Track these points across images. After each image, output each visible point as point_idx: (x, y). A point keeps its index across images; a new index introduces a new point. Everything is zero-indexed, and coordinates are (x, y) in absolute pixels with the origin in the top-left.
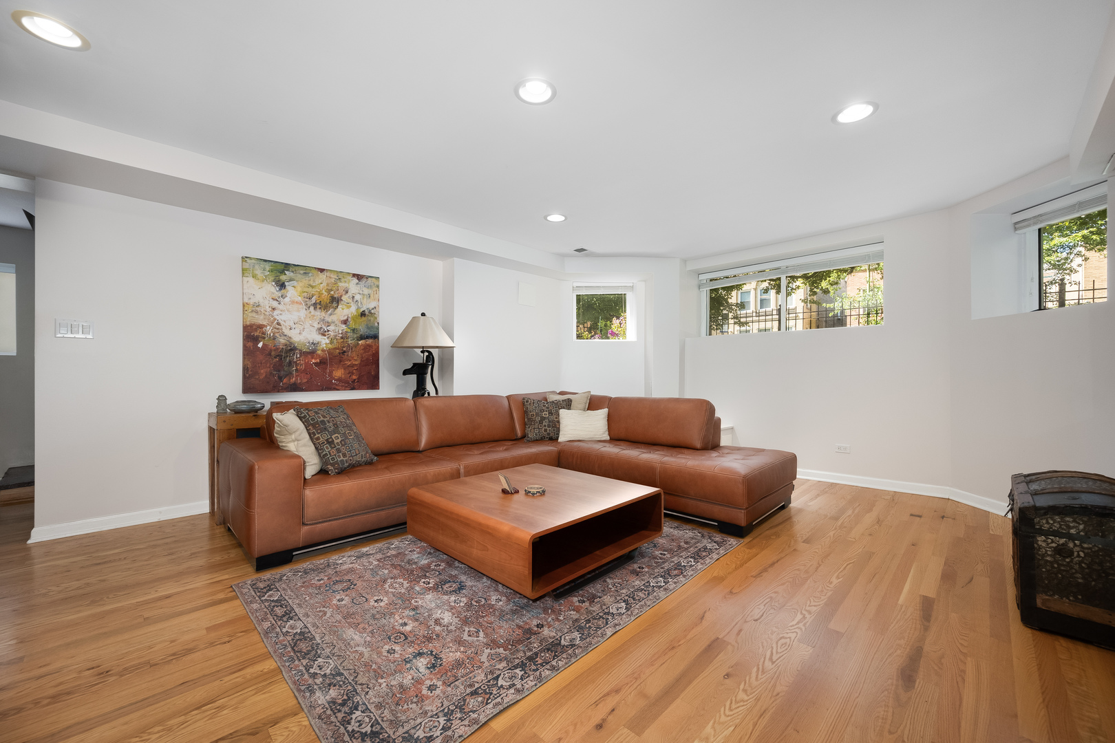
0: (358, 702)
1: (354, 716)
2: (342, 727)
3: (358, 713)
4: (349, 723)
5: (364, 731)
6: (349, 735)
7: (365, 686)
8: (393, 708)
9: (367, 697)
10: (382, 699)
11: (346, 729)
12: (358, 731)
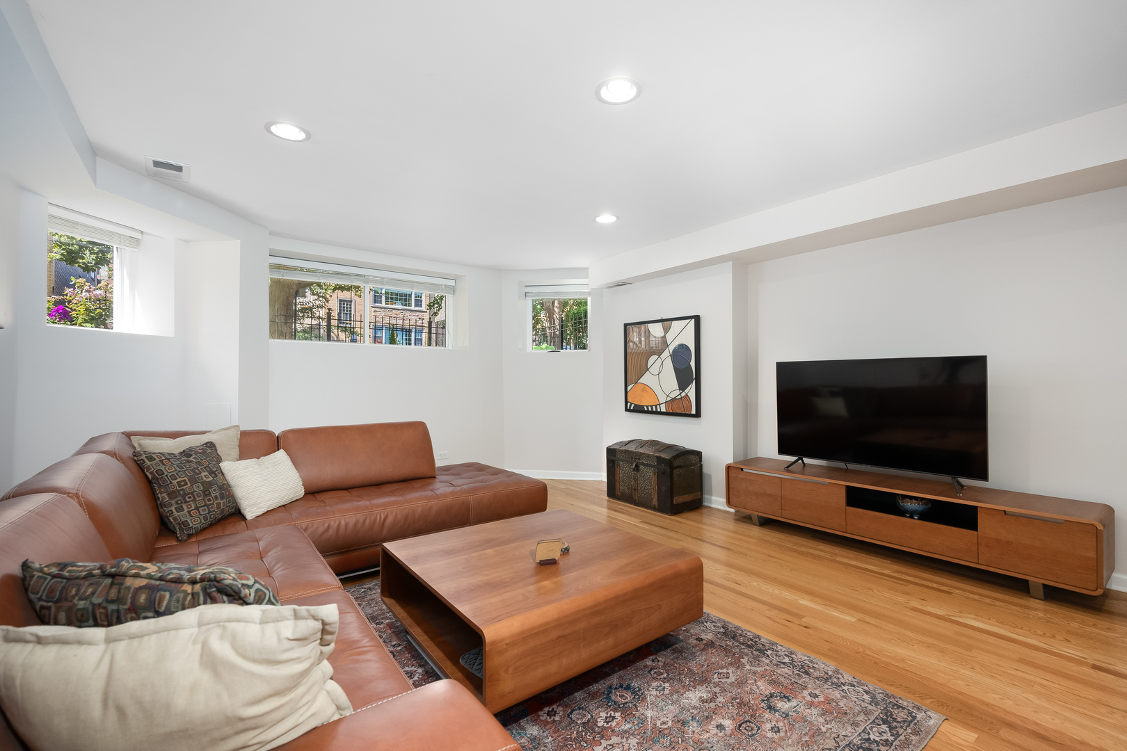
0: (860, 740)
1: (878, 739)
2: (894, 744)
3: (872, 737)
4: (887, 740)
5: (887, 729)
6: (898, 737)
7: (838, 740)
8: (851, 716)
9: (850, 735)
10: (846, 725)
11: (893, 741)
12: (890, 732)
